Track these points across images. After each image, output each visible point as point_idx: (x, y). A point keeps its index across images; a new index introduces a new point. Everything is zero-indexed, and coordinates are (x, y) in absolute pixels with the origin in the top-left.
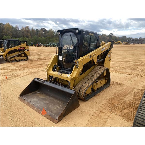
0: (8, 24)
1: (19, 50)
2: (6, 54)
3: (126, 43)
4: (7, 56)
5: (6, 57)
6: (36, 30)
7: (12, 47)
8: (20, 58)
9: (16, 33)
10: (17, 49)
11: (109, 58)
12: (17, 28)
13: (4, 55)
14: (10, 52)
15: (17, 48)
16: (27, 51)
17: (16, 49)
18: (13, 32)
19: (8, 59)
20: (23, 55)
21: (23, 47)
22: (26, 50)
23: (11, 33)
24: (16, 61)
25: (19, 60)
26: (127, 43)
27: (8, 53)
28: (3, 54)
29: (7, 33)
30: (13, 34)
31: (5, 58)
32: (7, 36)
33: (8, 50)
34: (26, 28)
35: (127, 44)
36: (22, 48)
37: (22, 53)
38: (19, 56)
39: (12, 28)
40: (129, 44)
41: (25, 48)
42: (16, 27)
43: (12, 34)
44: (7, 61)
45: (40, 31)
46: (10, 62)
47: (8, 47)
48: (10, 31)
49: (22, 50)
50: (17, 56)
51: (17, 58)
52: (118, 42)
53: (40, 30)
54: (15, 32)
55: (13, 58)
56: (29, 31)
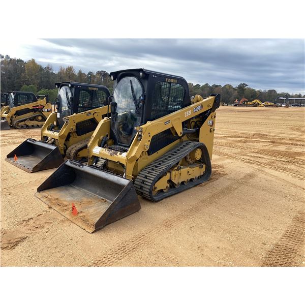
0: (33, 61)
1: (34, 110)
2: (11, 116)
3: (269, 104)
4: (13, 119)
5: (11, 120)
6: (86, 74)
7: (22, 104)
8: (35, 123)
9: (48, 79)
10: (31, 108)
11: (211, 126)
12: (51, 69)
13: (8, 117)
14: (18, 113)
15: (30, 106)
16: (48, 111)
17: (28, 108)
18: (41, 78)
19: (15, 123)
20: (40, 118)
21: (41, 105)
22: (46, 110)
23: (38, 79)
24: (28, 127)
25: (33, 127)
26: (273, 104)
27: (15, 115)
28: (7, 115)
29: (30, 80)
30: (42, 82)
31: (9, 121)
32: (30, 86)
33: (14, 109)
34: (67, 70)
35: (272, 106)
36: (40, 107)
37: (38, 114)
38: (32, 119)
39: (40, 69)
40: (277, 107)
41: (44, 107)
42: (48, 67)
43: (39, 81)
44: (13, 127)
45: (94, 77)
46: (17, 129)
47: (16, 105)
48: (36, 76)
49: (39, 109)
50: (30, 119)
51: (30, 123)
52: (254, 101)
53: (95, 74)
54: (46, 77)
55: (23, 123)
56: (73, 75)
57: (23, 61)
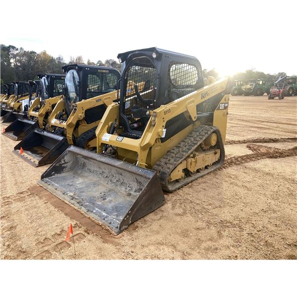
57: (36, 53)
